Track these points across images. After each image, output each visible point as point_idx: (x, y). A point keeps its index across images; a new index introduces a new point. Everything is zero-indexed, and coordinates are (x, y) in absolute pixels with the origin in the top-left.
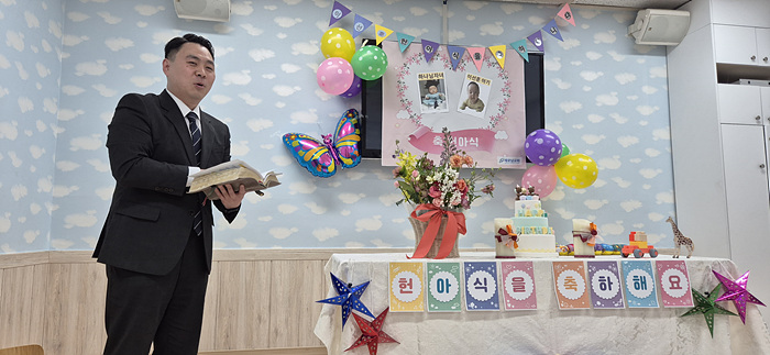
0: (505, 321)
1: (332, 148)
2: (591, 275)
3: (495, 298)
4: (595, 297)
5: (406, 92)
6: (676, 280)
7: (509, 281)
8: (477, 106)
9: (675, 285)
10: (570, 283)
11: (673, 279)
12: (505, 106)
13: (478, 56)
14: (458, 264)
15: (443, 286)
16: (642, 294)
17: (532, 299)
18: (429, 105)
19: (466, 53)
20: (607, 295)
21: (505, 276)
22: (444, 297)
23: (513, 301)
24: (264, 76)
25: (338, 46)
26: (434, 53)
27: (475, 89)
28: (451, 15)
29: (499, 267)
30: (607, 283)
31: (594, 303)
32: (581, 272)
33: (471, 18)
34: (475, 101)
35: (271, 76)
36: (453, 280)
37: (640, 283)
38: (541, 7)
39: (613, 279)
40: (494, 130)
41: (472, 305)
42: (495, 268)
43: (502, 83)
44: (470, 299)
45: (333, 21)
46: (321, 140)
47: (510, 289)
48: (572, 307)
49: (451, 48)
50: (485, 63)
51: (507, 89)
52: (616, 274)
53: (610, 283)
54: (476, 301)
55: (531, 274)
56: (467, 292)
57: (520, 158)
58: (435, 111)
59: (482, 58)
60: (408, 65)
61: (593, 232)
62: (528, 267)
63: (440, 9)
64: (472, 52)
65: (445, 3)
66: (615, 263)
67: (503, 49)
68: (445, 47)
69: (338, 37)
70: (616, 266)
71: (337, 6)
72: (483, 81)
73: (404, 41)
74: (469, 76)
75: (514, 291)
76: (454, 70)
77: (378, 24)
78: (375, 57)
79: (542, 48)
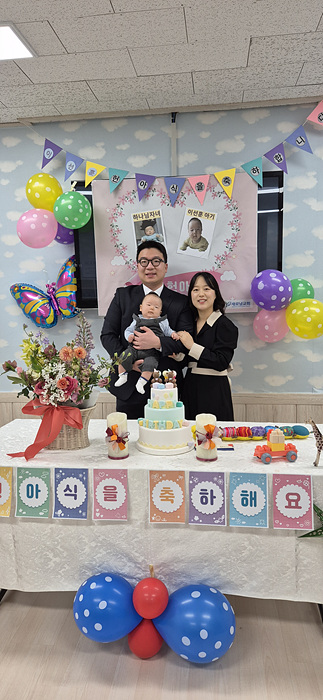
0: (97, 528)
1: (51, 299)
2: (192, 487)
3: (84, 506)
4: (193, 511)
5: (119, 236)
6: (295, 497)
7: (100, 488)
8: (200, 244)
9: (293, 504)
10: (167, 495)
11: (291, 497)
12: (233, 243)
13: (200, 187)
14: (48, 470)
15: (33, 492)
16: (249, 511)
19: (186, 184)
20: (208, 509)
21: (96, 484)
22: (33, 503)
23: (103, 510)
25: (37, 195)
26: (149, 188)
27: (197, 226)
28: (181, 134)
29: (91, 474)
30: (209, 496)
31: (191, 517)
32: (181, 484)
33: (205, 135)
34: (198, 240)
36: (43, 487)
37: (249, 499)
38: (293, 109)
39: (217, 492)
40: (219, 271)
41: (60, 512)
42: (87, 475)
43: (230, 215)
44: (59, 506)
45: (45, 162)
46: (45, 290)
47: (100, 497)
48: (164, 522)
49: (168, 180)
50: (210, 194)
51: (237, 223)
52: (222, 487)
53: (213, 497)
54: (65, 509)
55: (125, 483)
56: (57, 498)
57: (251, 301)
59: (205, 188)
60: (121, 206)
61: (209, 436)
62: (121, 475)
63: (169, 129)
64: (193, 181)
65: (173, 121)
66: (222, 474)
67: (231, 173)
68: (162, 180)
69: (37, 185)
70: (223, 478)
71: (48, 144)
72: (207, 215)
73: (117, 179)
74: (190, 212)
75: (105, 499)
76: (173, 205)
77: (92, 161)
78: (70, 207)
79: (283, 166)
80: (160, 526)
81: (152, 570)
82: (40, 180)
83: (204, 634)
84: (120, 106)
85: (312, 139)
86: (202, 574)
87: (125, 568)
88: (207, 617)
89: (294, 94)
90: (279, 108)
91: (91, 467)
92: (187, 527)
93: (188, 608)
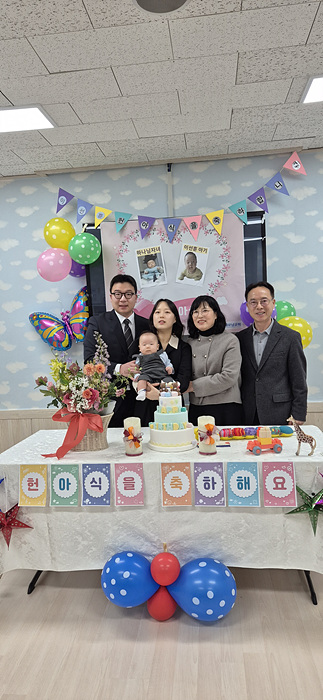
0: (119, 514)
2: (196, 475)
3: (108, 495)
4: (198, 495)
5: (125, 269)
6: (281, 480)
7: (121, 480)
8: (195, 274)
9: (280, 486)
10: (176, 483)
11: (277, 480)
12: (224, 272)
13: (194, 226)
14: (77, 466)
15: (64, 484)
16: (244, 493)
17: (142, 496)
18: (149, 279)
19: (182, 224)
20: (210, 493)
21: (117, 476)
22: (65, 494)
23: (123, 498)
24: (12, 264)
25: (54, 237)
26: (150, 228)
27: (193, 259)
28: (176, 181)
29: (112, 468)
30: (210, 483)
31: (197, 500)
32: (187, 473)
33: (197, 181)
34: (193, 270)
35: (18, 263)
36: (73, 480)
37: (244, 483)
38: (270, 158)
39: (218, 479)
41: (88, 500)
42: (109, 470)
43: (220, 249)
44: (86, 495)
45: (60, 207)
47: (121, 487)
48: (175, 505)
49: (166, 221)
50: (202, 231)
51: (227, 255)
52: (221, 475)
53: (214, 483)
54: (91, 498)
55: (141, 474)
56: (85, 490)
58: (155, 283)
59: (198, 227)
60: (126, 243)
61: (209, 433)
62: (138, 468)
63: (165, 177)
64: (188, 221)
65: (169, 170)
66: (221, 464)
67: (220, 214)
68: (161, 221)
69: (54, 228)
70: (221, 467)
71: (62, 193)
72: (201, 250)
73: (122, 221)
74: (186, 247)
75: (125, 489)
76: (171, 242)
77: (100, 205)
78: (83, 246)
79: (265, 206)
80: (171, 509)
81: (165, 547)
82: (56, 224)
83: (210, 595)
84: (123, 160)
85: (288, 183)
86: (207, 550)
87: (144, 547)
88: (212, 582)
89: (271, 147)
90: (259, 157)
91: (112, 462)
92: (193, 509)
93: (196, 576)
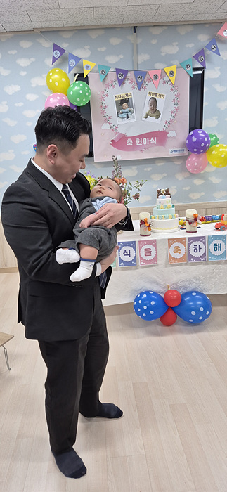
0: (140, 270)
2: (189, 245)
3: (135, 260)
4: (190, 256)
5: (107, 110)
7: (143, 250)
8: (155, 114)
12: (175, 113)
13: (156, 77)
16: (218, 253)
17: (155, 259)
18: (123, 118)
19: (147, 75)
20: (198, 254)
21: (140, 248)
23: (144, 261)
24: (16, 105)
25: (57, 84)
26: (125, 78)
27: (154, 102)
28: (139, 41)
29: (137, 244)
30: (198, 248)
31: (190, 259)
32: (184, 244)
33: (154, 42)
34: (154, 112)
35: (21, 104)
37: (218, 247)
38: (207, 26)
39: (202, 246)
40: (167, 131)
41: (122, 264)
42: (135, 245)
45: (54, 59)
47: (143, 254)
48: (177, 262)
49: (136, 73)
50: (161, 82)
51: (177, 100)
52: (204, 243)
53: (200, 248)
54: (124, 262)
55: (155, 246)
56: (120, 257)
58: (127, 121)
59: (159, 78)
60: (107, 90)
61: (196, 219)
62: (153, 243)
63: (131, 37)
64: (152, 74)
65: (135, 32)
66: (204, 237)
67: (174, 68)
68: (132, 73)
69: (56, 76)
70: (205, 239)
71: (56, 47)
72: (160, 95)
73: (104, 71)
74: (150, 93)
75: (145, 255)
76: (139, 89)
77: (85, 59)
78: (81, 92)
79: (203, 63)
80: (173, 265)
81: (169, 287)
82: (57, 73)
83: (202, 309)
85: (220, 46)
87: (155, 288)
88: (199, 303)
89: (211, 17)
90: (199, 25)
91: (137, 240)
92: (186, 264)
93: (189, 301)
